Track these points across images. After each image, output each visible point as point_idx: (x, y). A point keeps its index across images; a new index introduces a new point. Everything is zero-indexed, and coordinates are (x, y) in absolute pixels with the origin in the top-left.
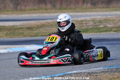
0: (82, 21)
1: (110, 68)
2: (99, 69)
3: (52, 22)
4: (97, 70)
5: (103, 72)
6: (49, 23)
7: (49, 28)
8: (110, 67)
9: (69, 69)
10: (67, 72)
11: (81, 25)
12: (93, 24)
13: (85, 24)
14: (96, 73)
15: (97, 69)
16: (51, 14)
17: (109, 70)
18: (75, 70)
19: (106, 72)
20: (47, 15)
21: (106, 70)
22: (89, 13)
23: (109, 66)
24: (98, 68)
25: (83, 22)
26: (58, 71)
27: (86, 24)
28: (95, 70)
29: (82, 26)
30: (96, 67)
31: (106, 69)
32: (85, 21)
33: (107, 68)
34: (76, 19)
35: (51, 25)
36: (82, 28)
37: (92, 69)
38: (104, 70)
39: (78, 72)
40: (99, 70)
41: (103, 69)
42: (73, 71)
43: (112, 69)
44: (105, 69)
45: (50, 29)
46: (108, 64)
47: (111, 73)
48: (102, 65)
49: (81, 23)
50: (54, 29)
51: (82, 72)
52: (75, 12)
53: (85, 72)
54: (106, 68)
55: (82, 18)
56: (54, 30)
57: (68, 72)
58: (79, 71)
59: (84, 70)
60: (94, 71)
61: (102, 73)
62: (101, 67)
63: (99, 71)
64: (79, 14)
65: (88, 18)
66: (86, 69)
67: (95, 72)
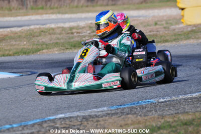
0: (71, 28)
1: (120, 108)
2: (101, 109)
3: (20, 32)
4: (98, 112)
5: (109, 114)
6: (16, 33)
7: (15, 41)
8: (121, 105)
9: (51, 112)
10: (47, 116)
11: (71, 35)
12: (89, 33)
13: (77, 33)
14: (97, 116)
15: (98, 110)
16: (19, 18)
17: (118, 111)
18: (61, 114)
19: (113, 114)
20: (12, 19)
21: (113, 112)
22: (84, 15)
23: (118, 104)
24: (99, 107)
25: (74, 31)
26: (32, 116)
27: (79, 33)
28: (94, 111)
29: (72, 38)
30: (96, 107)
31: (113, 110)
32: (78, 27)
33: (115, 107)
34: (61, 25)
35: (20, 37)
36: (72, 40)
37: (90, 111)
38: (109, 112)
39: (66, 116)
40: (102, 111)
41: (108, 110)
42: (58, 114)
43: (123, 109)
44: (111, 110)
45: (17, 43)
46: (117, 101)
47: (122, 115)
48: (106, 104)
49: (69, 32)
50: (25, 43)
51: (74, 115)
52: (59, 13)
53: (78, 116)
54: (113, 108)
55: (72, 24)
56: (25, 45)
57: (50, 116)
58: (68, 115)
59: (76, 112)
60: (93, 114)
61: (106, 116)
62: (104, 107)
63: (101, 113)
64: (67, 16)
65: (82, 24)
66: (79, 110)
67: (95, 115)
